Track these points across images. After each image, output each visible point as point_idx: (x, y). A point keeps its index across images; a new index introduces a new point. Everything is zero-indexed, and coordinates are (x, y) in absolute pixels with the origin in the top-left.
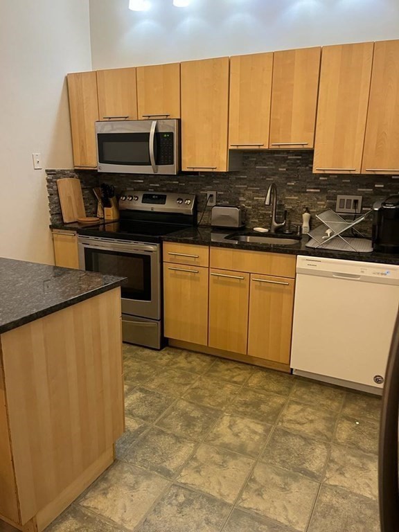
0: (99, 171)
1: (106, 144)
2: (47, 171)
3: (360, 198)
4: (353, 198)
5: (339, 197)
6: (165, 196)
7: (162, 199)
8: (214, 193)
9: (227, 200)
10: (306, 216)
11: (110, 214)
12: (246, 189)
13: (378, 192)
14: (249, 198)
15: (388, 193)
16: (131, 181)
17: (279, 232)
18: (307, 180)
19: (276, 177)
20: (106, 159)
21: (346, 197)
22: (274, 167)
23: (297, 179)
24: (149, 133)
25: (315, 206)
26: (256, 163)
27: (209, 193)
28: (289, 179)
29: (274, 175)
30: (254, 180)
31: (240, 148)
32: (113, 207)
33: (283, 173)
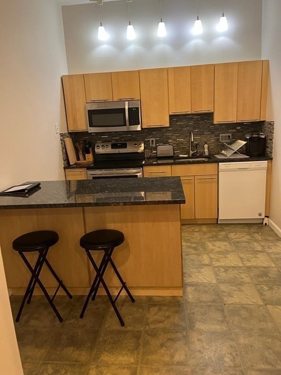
0: (89, 132)
1: (93, 116)
2: (60, 134)
3: (230, 135)
4: (227, 135)
5: (221, 135)
6: (126, 144)
7: (124, 146)
8: (154, 139)
9: (161, 142)
10: (206, 146)
11: (90, 157)
12: (172, 135)
13: (238, 131)
14: (174, 140)
15: (243, 131)
16: (99, 137)
17: (194, 156)
18: (205, 128)
19: (188, 128)
20: (94, 125)
21: (224, 135)
22: (186, 123)
23: (199, 128)
24: (125, 108)
25: (209, 140)
26: (177, 121)
27: (151, 139)
28: (195, 128)
29: (188, 126)
30: (176, 130)
31: (176, 114)
32: (91, 154)
33: (192, 125)
